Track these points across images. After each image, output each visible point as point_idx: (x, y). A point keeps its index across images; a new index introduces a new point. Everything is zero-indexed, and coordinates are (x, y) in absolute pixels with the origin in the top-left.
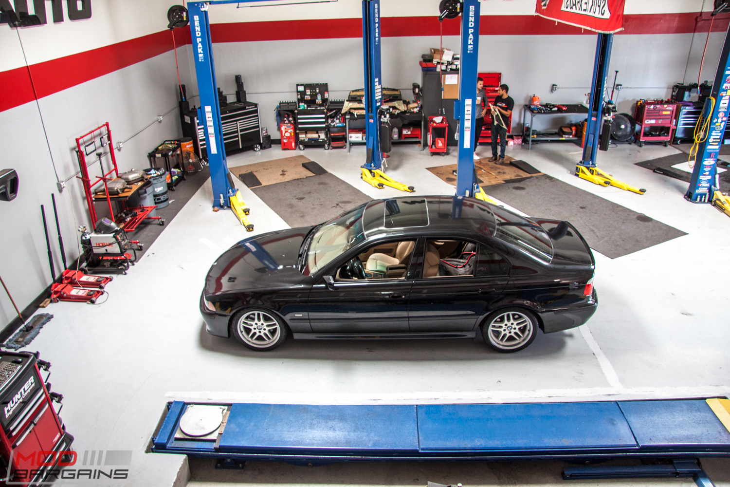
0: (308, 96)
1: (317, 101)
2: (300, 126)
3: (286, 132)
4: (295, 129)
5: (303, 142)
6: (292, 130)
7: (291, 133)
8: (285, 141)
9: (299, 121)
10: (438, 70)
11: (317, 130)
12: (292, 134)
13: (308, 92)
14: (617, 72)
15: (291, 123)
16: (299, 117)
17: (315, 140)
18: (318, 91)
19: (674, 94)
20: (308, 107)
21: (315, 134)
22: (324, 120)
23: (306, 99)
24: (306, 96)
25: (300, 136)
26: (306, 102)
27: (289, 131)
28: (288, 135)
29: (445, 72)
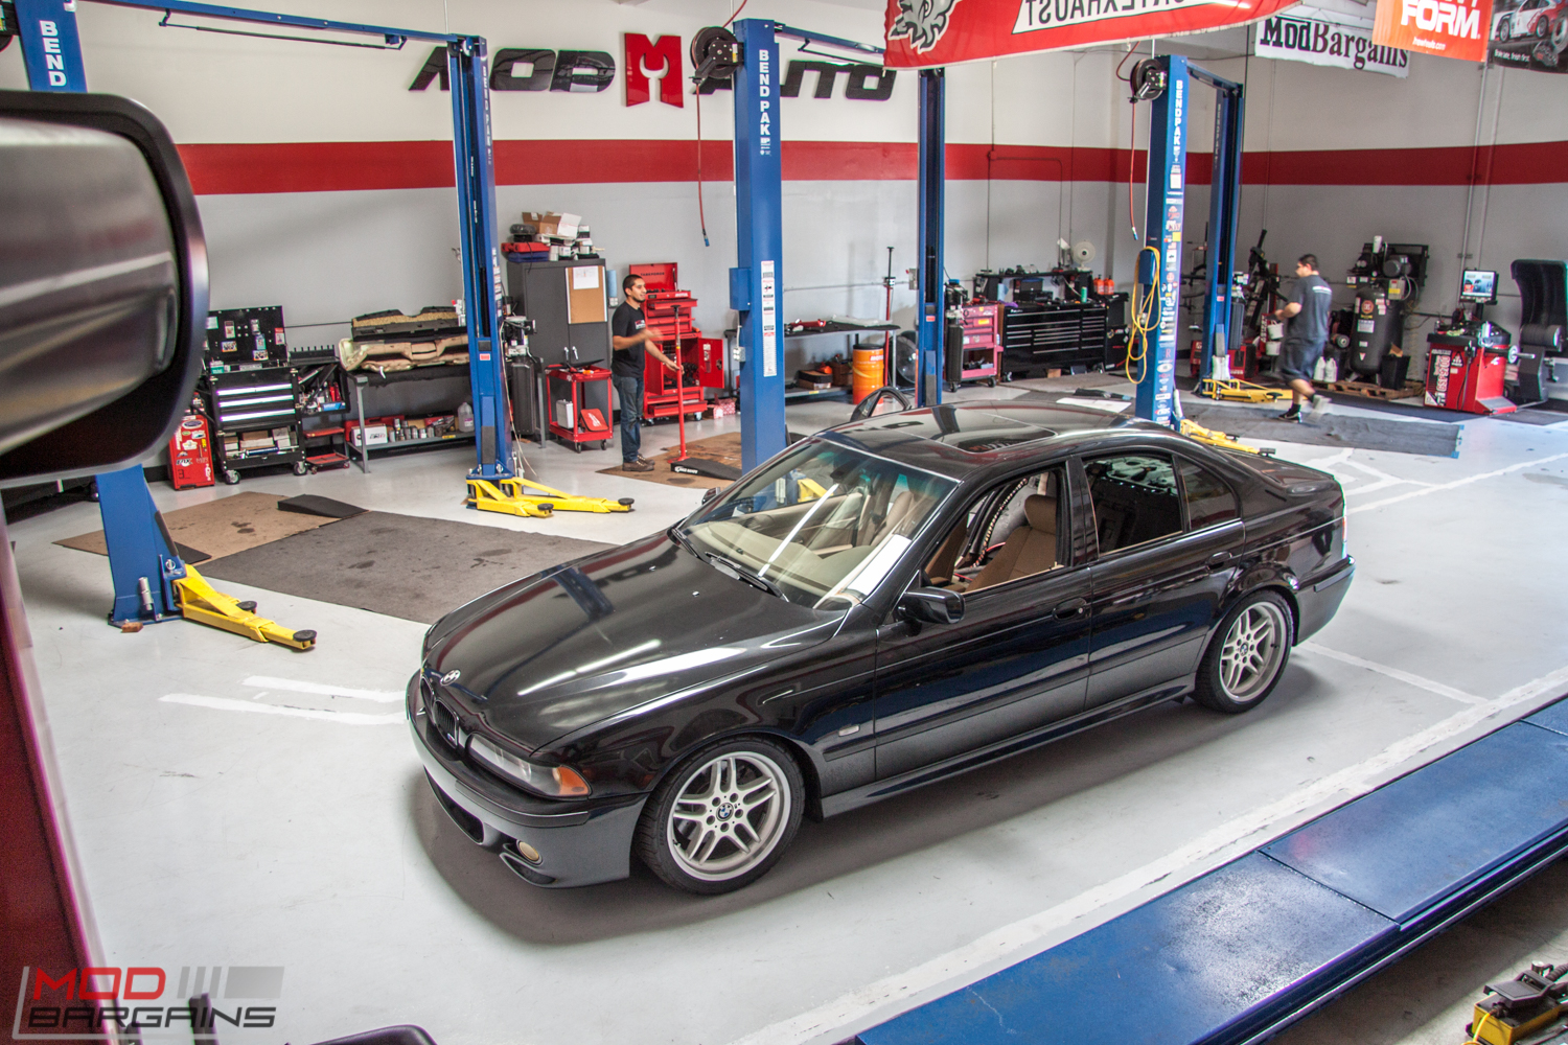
0: (231, 343)
1: (255, 353)
2: (225, 419)
3: (185, 439)
4: (212, 428)
5: (235, 463)
6: (202, 432)
7: (199, 441)
8: (185, 464)
9: (223, 405)
10: (554, 257)
11: (267, 428)
12: (204, 443)
13: (230, 331)
14: (891, 249)
15: (200, 413)
16: (222, 393)
17: (272, 454)
18: (256, 327)
19: (978, 289)
20: (232, 367)
21: (265, 437)
22: (291, 397)
23: (224, 350)
24: (224, 344)
25: (228, 447)
26: (228, 358)
27: (195, 435)
28: (190, 445)
29: (570, 262)
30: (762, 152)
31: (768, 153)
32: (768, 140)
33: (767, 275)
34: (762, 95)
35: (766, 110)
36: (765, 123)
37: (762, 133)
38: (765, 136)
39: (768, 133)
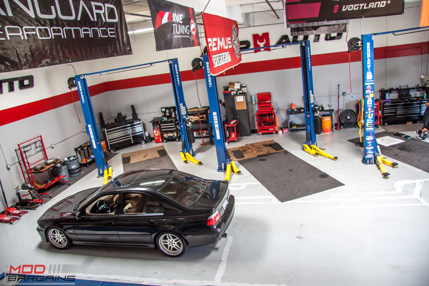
0: (168, 114)
1: (172, 116)
2: (162, 130)
3: (156, 133)
4: (161, 131)
5: (165, 139)
6: (159, 132)
7: (159, 134)
8: (156, 138)
9: (162, 127)
10: (232, 94)
11: (172, 132)
12: (160, 134)
13: (167, 111)
14: (339, 85)
15: (158, 129)
16: (162, 125)
17: (171, 137)
18: (172, 110)
20: (168, 119)
21: (171, 133)
22: (174, 126)
23: (167, 115)
24: (167, 114)
25: (164, 135)
26: (167, 117)
27: (158, 133)
28: (157, 135)
29: (236, 95)
30: (210, 87)
31: (211, 86)
32: (211, 83)
33: (215, 115)
34: (208, 73)
35: (210, 76)
36: (210, 80)
37: (209, 82)
38: (210, 82)
39: (211, 82)
